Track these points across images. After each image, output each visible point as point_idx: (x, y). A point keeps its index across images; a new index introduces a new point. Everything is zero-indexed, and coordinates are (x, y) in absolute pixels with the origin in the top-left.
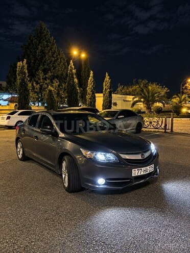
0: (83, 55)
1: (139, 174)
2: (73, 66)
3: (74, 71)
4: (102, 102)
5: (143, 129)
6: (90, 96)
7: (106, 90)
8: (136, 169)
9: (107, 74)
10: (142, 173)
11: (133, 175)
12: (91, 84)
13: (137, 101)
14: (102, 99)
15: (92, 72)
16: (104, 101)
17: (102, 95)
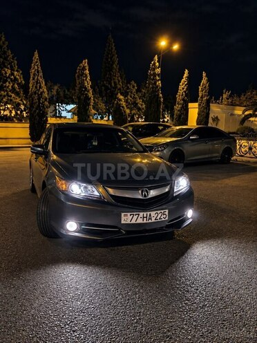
0: (176, 47)
1: (133, 222)
2: (157, 64)
3: (158, 71)
4: (197, 115)
5: (234, 157)
6: (180, 106)
7: (202, 97)
8: (129, 214)
9: (204, 74)
10: (140, 221)
11: (123, 222)
12: (183, 89)
13: (250, 116)
14: (197, 111)
15: (186, 71)
16: (199, 114)
17: (196, 105)
